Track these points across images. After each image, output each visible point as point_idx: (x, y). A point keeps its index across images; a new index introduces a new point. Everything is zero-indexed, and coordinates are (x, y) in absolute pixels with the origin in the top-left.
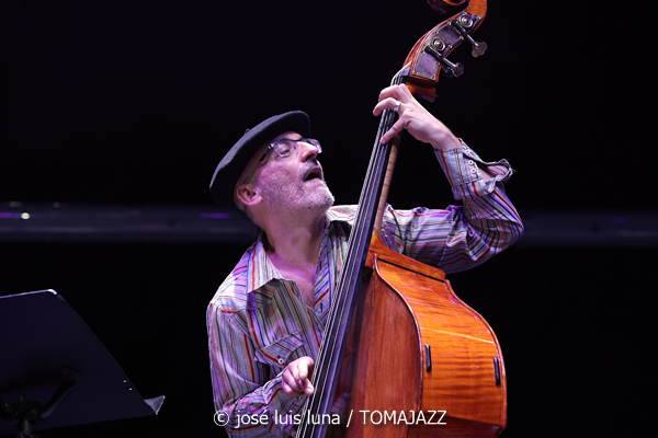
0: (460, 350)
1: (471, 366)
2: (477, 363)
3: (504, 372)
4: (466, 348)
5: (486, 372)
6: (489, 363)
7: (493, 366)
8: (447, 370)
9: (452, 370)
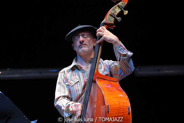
0: (118, 105)
1: (121, 110)
2: (123, 109)
3: (131, 110)
4: (120, 104)
5: (125, 111)
6: (126, 108)
7: (127, 109)
8: (114, 111)
9: (115, 111)
